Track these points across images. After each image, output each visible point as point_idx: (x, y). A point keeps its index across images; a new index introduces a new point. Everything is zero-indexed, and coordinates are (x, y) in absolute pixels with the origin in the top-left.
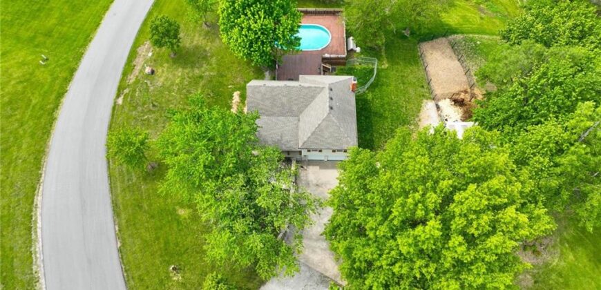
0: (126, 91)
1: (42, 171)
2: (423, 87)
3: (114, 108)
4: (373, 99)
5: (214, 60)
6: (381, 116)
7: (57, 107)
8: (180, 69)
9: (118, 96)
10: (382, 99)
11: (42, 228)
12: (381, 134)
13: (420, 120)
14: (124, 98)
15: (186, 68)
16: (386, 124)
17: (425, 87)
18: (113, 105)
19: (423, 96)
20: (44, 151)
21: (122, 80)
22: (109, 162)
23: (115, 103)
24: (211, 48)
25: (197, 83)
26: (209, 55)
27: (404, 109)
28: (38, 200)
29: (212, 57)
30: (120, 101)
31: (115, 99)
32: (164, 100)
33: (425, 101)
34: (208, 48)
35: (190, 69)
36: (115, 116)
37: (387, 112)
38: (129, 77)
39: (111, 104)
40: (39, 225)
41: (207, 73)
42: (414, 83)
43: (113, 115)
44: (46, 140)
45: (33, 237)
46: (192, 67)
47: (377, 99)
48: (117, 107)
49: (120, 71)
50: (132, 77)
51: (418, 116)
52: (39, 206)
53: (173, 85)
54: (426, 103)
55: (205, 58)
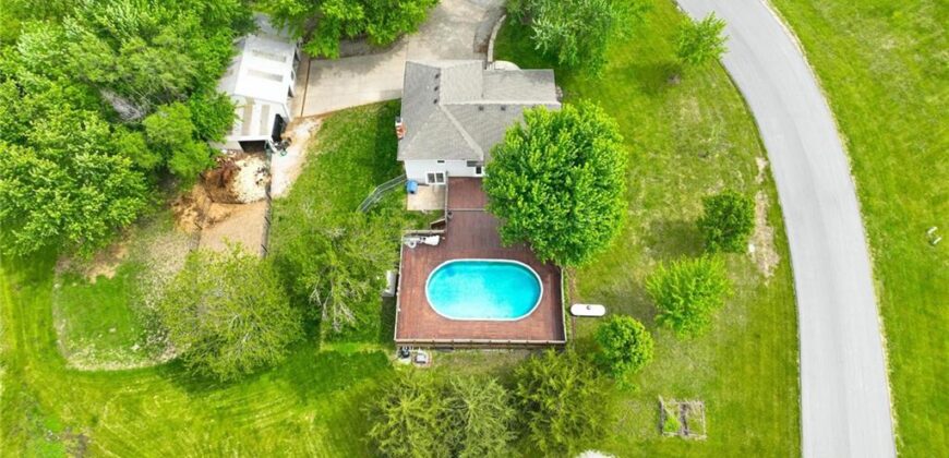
0: (759, 180)
1: (811, 69)
2: (281, 219)
3: (764, 151)
4: (368, 186)
5: (635, 238)
6: (360, 161)
7: (852, 150)
8: (687, 219)
9: (768, 170)
10: (353, 188)
11: (772, 16)
12: (366, 137)
13: (303, 164)
14: (757, 167)
15: (678, 222)
16: (355, 152)
17: (277, 219)
18: (768, 156)
19: (285, 203)
20: (827, 90)
21: (775, 197)
22: (733, 82)
23: (767, 159)
24: (647, 263)
25: (651, 194)
26: (647, 249)
27: (322, 176)
28: (795, 40)
29: (640, 247)
30: (761, 164)
31: (769, 164)
32: (694, 166)
33: (285, 196)
34: (652, 263)
35: (671, 219)
36: (756, 139)
37: (350, 168)
38: (766, 202)
39: (771, 154)
40: (777, 18)
41: (640, 213)
42: (293, 223)
43: (760, 141)
44: (834, 103)
45: (776, 9)
46: (668, 224)
47: (361, 188)
48: (761, 153)
49: (786, 212)
50: (762, 204)
51: (305, 170)
52: (790, 35)
53: (689, 191)
54: (283, 192)
55: (652, 243)
